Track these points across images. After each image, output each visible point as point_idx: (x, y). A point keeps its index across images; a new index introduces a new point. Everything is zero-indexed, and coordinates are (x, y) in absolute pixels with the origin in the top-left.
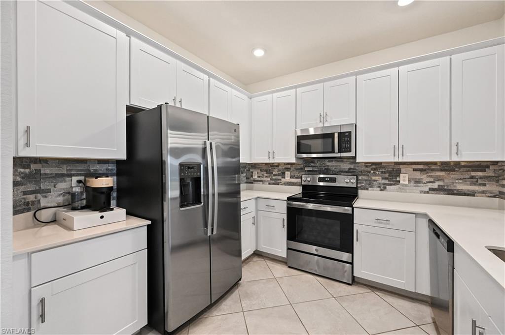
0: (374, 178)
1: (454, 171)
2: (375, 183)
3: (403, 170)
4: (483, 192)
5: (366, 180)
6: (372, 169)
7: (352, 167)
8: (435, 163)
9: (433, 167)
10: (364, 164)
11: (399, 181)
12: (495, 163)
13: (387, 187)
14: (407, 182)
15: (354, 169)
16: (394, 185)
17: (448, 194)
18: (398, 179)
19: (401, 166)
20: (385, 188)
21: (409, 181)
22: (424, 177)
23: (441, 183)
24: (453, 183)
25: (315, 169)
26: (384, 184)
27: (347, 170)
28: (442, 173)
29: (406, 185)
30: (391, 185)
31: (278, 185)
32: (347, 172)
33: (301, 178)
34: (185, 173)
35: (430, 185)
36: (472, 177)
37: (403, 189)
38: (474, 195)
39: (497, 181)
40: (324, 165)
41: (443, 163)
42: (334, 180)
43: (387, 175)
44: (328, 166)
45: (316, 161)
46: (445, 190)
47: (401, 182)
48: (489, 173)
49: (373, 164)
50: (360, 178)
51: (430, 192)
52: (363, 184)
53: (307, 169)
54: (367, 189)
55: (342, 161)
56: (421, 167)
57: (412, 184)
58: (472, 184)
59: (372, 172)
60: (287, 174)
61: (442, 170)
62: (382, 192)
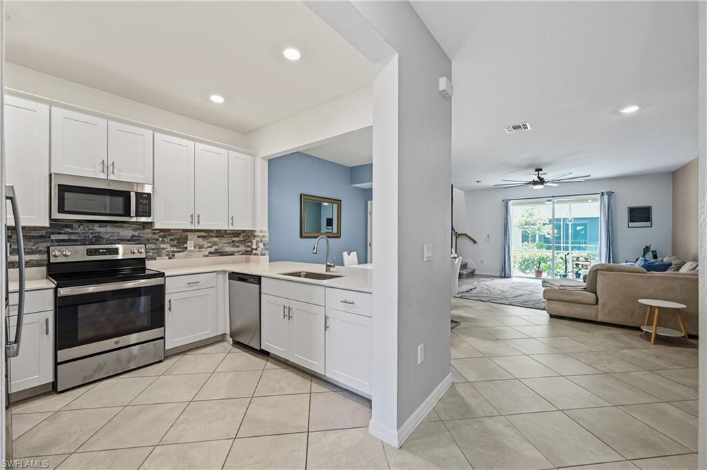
0: (162, 246)
1: (223, 237)
2: (163, 251)
3: (189, 237)
4: (239, 252)
5: (153, 249)
6: (160, 237)
7: (136, 234)
8: (212, 231)
9: (211, 234)
10: (150, 231)
11: (186, 248)
12: (244, 231)
13: (176, 254)
14: (193, 248)
15: (138, 236)
16: (182, 251)
17: (221, 255)
18: (185, 246)
19: (188, 233)
20: (174, 255)
21: (195, 247)
22: (206, 244)
23: (216, 247)
24: (223, 246)
25: (74, 237)
26: (173, 252)
27: (129, 238)
28: (216, 239)
29: (192, 251)
30: (179, 252)
32: (129, 240)
33: (48, 252)
35: (210, 250)
36: (233, 242)
37: (191, 255)
38: (233, 255)
39: (244, 244)
40: (91, 231)
41: (218, 231)
42: (110, 251)
43: (175, 242)
44: (99, 233)
45: (75, 225)
46: (219, 253)
47: (188, 249)
48: (241, 238)
50: (147, 246)
51: (210, 255)
52: (151, 254)
54: (155, 259)
55: (122, 227)
56: (203, 234)
57: (197, 249)
58: (234, 246)
59: (160, 239)
61: (217, 237)
62: (170, 260)
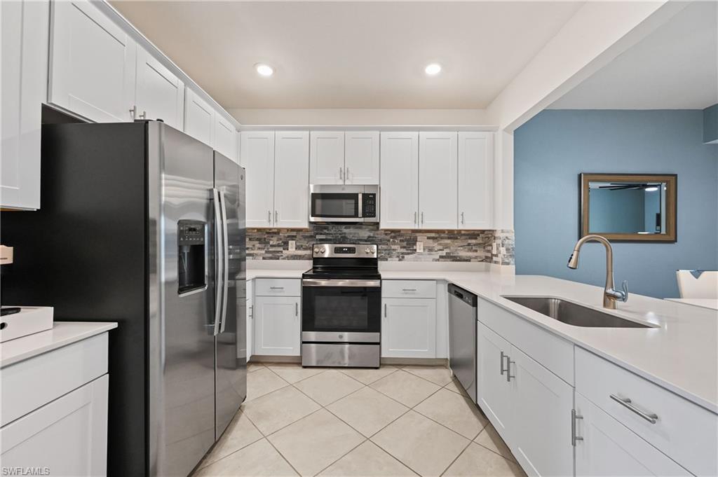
0: (393, 247)
1: (457, 238)
2: (394, 252)
3: (419, 239)
4: (476, 257)
5: (385, 250)
6: (391, 237)
7: (372, 235)
8: (443, 231)
9: (443, 235)
10: (383, 232)
11: (416, 250)
12: (483, 232)
13: (405, 256)
14: (422, 251)
15: (373, 237)
16: (411, 254)
17: (453, 261)
18: (415, 248)
19: (417, 234)
20: (403, 257)
21: (424, 249)
22: (436, 246)
23: (448, 251)
24: (456, 250)
25: (329, 237)
26: (402, 253)
27: (366, 238)
28: (448, 241)
29: (421, 254)
30: (408, 254)
31: (278, 259)
32: (366, 241)
33: (313, 249)
34: (184, 238)
35: (441, 253)
36: (469, 245)
37: (420, 258)
38: (470, 261)
39: (484, 248)
40: (340, 232)
41: (451, 232)
42: (352, 250)
43: (405, 244)
44: (345, 233)
45: (330, 227)
46: (451, 257)
47: (418, 251)
48: (479, 240)
49: (393, 231)
50: (380, 247)
51: (441, 259)
52: (383, 255)
53: (318, 237)
54: (387, 260)
55: (361, 228)
56: (433, 235)
57: (426, 252)
58: (470, 250)
59: (391, 240)
60: (292, 244)
61: (449, 238)
62: (401, 262)
